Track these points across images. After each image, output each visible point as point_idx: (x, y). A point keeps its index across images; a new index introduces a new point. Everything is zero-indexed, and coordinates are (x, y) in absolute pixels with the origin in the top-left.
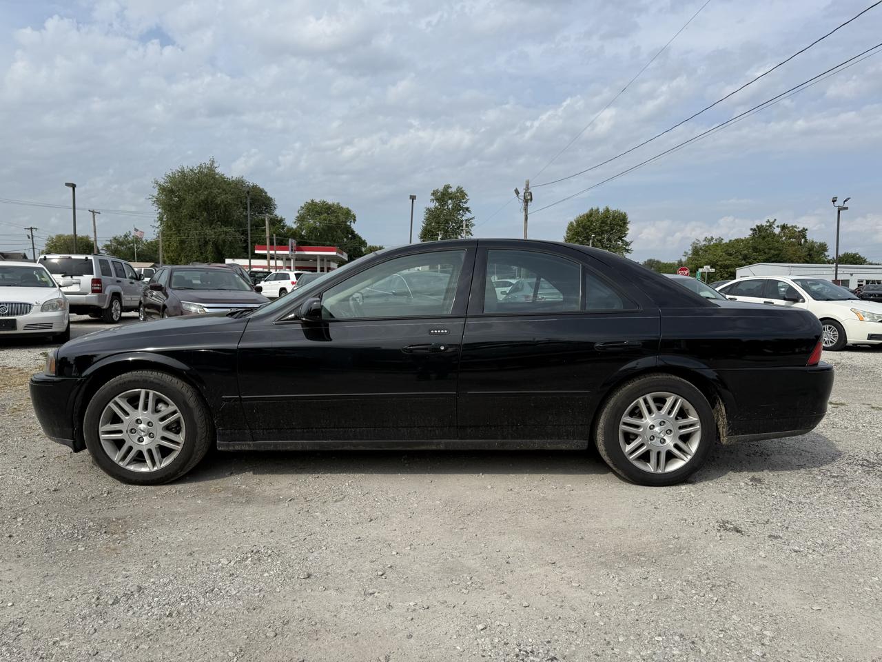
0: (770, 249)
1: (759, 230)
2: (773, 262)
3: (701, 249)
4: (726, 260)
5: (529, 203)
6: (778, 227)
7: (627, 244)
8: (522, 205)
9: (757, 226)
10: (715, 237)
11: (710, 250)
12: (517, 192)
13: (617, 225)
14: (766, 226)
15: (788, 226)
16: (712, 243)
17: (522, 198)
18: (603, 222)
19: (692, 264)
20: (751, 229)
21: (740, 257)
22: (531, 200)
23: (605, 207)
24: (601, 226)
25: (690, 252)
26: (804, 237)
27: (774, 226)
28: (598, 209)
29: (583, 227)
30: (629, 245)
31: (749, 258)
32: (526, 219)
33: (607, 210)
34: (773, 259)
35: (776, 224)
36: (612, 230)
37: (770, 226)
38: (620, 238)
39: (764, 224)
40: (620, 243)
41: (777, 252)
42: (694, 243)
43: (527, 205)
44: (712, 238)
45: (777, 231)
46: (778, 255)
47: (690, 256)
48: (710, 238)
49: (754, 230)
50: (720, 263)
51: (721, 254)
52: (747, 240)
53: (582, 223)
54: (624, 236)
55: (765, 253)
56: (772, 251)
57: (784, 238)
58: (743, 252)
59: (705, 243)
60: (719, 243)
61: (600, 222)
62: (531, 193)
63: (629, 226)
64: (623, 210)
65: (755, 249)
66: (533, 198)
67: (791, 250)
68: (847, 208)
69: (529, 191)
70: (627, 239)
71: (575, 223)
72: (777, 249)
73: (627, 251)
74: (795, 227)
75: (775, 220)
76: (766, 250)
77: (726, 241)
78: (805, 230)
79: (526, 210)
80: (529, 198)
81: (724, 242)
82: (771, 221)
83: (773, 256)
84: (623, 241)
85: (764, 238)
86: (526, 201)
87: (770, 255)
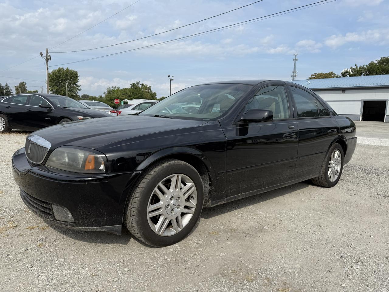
0: (139, 93)
1: (134, 85)
2: (140, 99)
3: (111, 91)
4: (122, 97)
5: (49, 61)
6: (140, 84)
7: (78, 86)
8: (45, 61)
9: (133, 84)
10: (117, 87)
11: (115, 92)
12: (41, 54)
13: (73, 77)
14: (136, 84)
15: (144, 84)
16: (115, 89)
17: (45, 58)
18: (66, 75)
19: (108, 97)
20: (131, 84)
21: (128, 96)
22: (50, 59)
23: (66, 68)
24: (65, 77)
25: (106, 92)
26: (150, 89)
27: (139, 84)
28: (63, 68)
29: (56, 76)
30: (79, 87)
31: (131, 97)
32: (48, 69)
33: (68, 69)
34: (140, 98)
35: (140, 83)
36: (71, 79)
37: (138, 84)
38: (75, 83)
39: (135, 83)
40: (75, 85)
41: (141, 95)
42: (108, 88)
43: (48, 62)
44: (115, 87)
45: (140, 86)
46: (142, 96)
47: (107, 94)
48: (114, 87)
49: (132, 85)
50: (120, 98)
51: (120, 94)
52: (129, 89)
53: (55, 74)
54: (77, 83)
55: (137, 95)
56: (139, 94)
57: (143, 89)
58: (129, 94)
59: (112, 89)
60: (118, 90)
61: (65, 74)
62: (50, 56)
63: (79, 78)
64: (76, 70)
65: (133, 93)
66: (51, 58)
67: (146, 94)
68: (173, 80)
69: (49, 54)
70: (78, 84)
71: (51, 74)
72: (141, 93)
73: (79, 90)
74: (147, 85)
75: (139, 82)
76: (137, 94)
77: (121, 88)
78: (150, 87)
79: (47, 64)
80: (49, 58)
81: (120, 89)
82: (138, 82)
83: (140, 96)
84: (76, 85)
85: (136, 89)
86: (47, 60)
87: (139, 96)
